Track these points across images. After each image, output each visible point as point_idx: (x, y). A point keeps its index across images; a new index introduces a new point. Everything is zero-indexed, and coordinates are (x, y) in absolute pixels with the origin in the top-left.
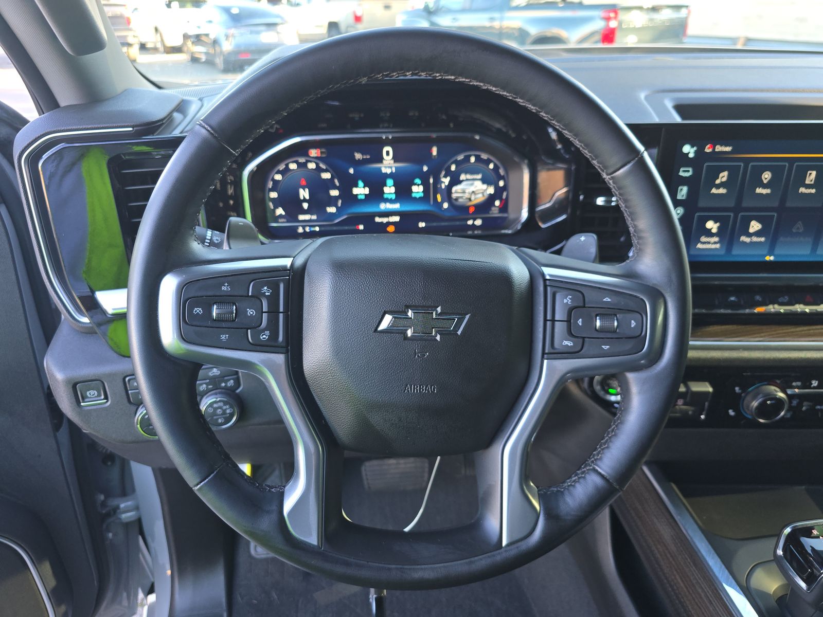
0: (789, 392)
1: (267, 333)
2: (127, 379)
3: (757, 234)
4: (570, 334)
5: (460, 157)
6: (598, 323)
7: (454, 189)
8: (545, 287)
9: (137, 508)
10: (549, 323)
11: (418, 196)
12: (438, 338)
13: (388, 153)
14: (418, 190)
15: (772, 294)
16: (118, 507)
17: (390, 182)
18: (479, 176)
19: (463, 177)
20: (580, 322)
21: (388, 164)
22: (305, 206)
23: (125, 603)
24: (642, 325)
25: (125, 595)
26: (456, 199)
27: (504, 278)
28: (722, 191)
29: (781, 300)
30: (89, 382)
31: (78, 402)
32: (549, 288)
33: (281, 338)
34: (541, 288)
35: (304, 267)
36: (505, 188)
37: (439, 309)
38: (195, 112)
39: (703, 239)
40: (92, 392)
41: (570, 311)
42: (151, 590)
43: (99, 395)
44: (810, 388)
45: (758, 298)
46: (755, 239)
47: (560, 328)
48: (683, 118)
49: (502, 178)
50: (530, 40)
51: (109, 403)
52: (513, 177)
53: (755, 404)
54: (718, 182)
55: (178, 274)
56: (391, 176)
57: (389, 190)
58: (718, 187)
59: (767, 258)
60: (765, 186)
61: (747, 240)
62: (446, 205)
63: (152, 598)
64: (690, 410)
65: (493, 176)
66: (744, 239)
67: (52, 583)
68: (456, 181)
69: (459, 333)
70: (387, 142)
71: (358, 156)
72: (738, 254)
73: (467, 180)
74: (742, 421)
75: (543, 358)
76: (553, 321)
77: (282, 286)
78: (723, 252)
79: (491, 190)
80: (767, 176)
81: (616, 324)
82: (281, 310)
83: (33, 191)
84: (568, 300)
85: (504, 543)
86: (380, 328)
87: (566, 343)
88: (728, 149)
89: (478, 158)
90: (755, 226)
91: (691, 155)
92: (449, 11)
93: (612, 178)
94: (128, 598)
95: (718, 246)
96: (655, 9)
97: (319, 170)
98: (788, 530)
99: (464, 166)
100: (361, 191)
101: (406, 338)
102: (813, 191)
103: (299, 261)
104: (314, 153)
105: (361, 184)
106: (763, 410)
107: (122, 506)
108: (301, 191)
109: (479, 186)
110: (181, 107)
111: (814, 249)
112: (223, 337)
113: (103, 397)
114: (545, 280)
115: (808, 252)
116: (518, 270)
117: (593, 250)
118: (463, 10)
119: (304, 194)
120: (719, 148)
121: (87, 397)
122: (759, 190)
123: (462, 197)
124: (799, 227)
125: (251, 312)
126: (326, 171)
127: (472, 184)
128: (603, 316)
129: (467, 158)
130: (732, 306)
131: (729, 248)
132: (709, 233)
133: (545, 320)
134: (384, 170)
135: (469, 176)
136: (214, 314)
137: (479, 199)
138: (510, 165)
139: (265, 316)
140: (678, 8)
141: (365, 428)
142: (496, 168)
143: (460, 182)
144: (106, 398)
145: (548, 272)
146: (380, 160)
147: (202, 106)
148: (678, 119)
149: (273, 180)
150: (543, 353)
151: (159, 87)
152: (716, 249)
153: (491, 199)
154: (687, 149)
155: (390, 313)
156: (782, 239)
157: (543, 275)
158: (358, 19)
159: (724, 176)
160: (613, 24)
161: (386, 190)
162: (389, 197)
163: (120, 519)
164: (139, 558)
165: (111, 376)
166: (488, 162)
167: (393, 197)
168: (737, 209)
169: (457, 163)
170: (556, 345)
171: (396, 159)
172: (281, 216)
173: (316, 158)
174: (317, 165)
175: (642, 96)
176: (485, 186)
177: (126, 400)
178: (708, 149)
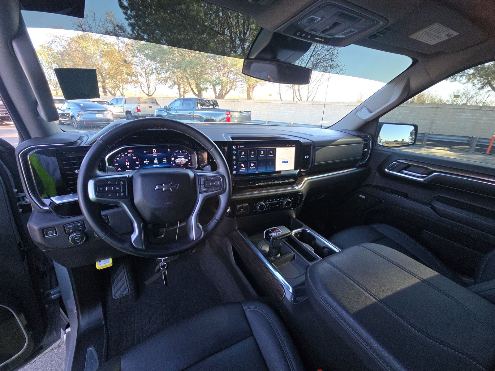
0: (266, 203)
1: (123, 193)
2: (65, 226)
3: (253, 166)
4: (205, 187)
5: (177, 151)
6: (211, 184)
7: (176, 160)
8: (198, 177)
9: (60, 292)
10: (200, 185)
11: (165, 162)
12: (172, 190)
13: (154, 151)
14: (165, 161)
15: (259, 180)
16: (50, 293)
17: (156, 159)
18: (183, 156)
19: (178, 157)
20: (207, 184)
21: (155, 154)
22: (128, 167)
23: (55, 335)
24: (221, 183)
25: (55, 332)
26: (177, 163)
27: (188, 175)
28: (243, 157)
29: (261, 182)
30: (49, 228)
31: (44, 236)
32: (199, 177)
33: (127, 195)
34: (197, 177)
35: (132, 177)
36: (191, 159)
37: (171, 183)
38: (86, 140)
39: (241, 168)
40: (50, 232)
41: (204, 182)
42: (68, 326)
43: (53, 232)
44: (270, 202)
45: (256, 182)
46: (253, 168)
47: (202, 186)
48: (232, 140)
49: (190, 157)
50: (204, 120)
51: (58, 234)
52: (192, 156)
53: (258, 207)
54: (242, 154)
55: (93, 180)
56: (156, 157)
57: (156, 161)
58: (242, 156)
59: (257, 172)
60: (253, 155)
61: (251, 168)
62: (174, 165)
63: (69, 330)
64: (245, 211)
65: (187, 156)
66: (250, 168)
67: (26, 323)
68: (176, 158)
69: (177, 188)
70: (154, 148)
71: (145, 152)
72: (250, 172)
73: (180, 157)
74: (257, 213)
75: (199, 194)
76: (201, 185)
77: (126, 181)
78: (246, 171)
79: (187, 160)
80: (253, 153)
81: (215, 184)
82: (126, 187)
83: (23, 164)
84: (203, 179)
85: (194, 239)
86: (155, 189)
87: (204, 189)
88: (243, 147)
89: (182, 151)
90: (252, 165)
91: (235, 148)
92: (174, 109)
93: (210, 151)
94: (57, 333)
95: (245, 170)
96: (240, 112)
97: (132, 156)
98: (265, 232)
99: (178, 154)
100: (146, 162)
101: (163, 191)
102: (263, 156)
103: (130, 175)
104: (129, 151)
105: (146, 160)
106: (260, 208)
107: (52, 292)
108: (126, 163)
109: (183, 159)
110: (80, 138)
111: (266, 169)
112: (109, 195)
113: (55, 233)
114: (198, 176)
115: (265, 170)
116: (191, 174)
117: (210, 169)
118: (179, 110)
119: (127, 163)
120: (241, 147)
121: (48, 234)
122: (252, 156)
123: (178, 162)
124: (262, 164)
125: (117, 188)
126: (134, 156)
127: (181, 159)
128: (212, 182)
129: (179, 152)
130: (251, 184)
131: (248, 170)
132: (242, 167)
133: (199, 185)
134: (153, 156)
135: (180, 156)
136: (106, 189)
137: (184, 162)
138: (191, 153)
139: (122, 189)
140: (248, 112)
141: (154, 215)
142: (188, 154)
143: (178, 158)
144: (56, 233)
145: (198, 174)
146: (152, 153)
147: (88, 138)
148: (231, 140)
149: (116, 159)
150: (199, 192)
151: (64, 131)
152: (245, 171)
153: (187, 162)
154: (234, 147)
155: (158, 185)
156: (259, 167)
157: (197, 174)
158: (139, 111)
159: (243, 153)
160: (229, 116)
161: (155, 161)
162: (156, 163)
163: (51, 298)
164: (60, 317)
165: (58, 225)
166: (185, 152)
167: (157, 163)
168: (248, 161)
169: (176, 153)
170: (202, 190)
171: (157, 152)
172: (119, 170)
173: (131, 153)
174: (131, 155)
175: (223, 135)
176: (185, 159)
177: (64, 233)
178: (239, 147)
